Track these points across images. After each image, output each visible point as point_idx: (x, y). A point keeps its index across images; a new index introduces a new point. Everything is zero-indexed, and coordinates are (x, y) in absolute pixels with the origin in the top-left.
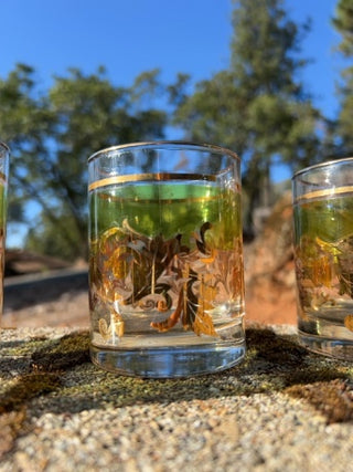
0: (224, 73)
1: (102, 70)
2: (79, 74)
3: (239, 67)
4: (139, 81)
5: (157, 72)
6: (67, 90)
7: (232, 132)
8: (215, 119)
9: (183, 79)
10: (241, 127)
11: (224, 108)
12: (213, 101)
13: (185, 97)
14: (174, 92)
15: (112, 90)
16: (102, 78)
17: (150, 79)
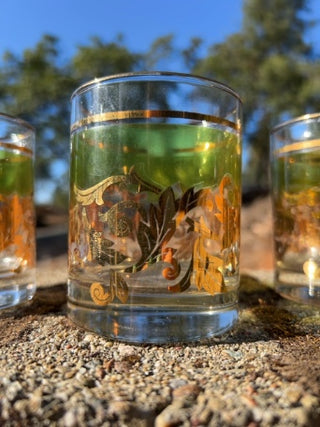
1: (121, 37)
2: (99, 43)
3: (251, 30)
4: (155, 47)
6: (89, 57)
9: (197, 43)
10: (252, 89)
11: (236, 70)
12: (226, 64)
13: (199, 61)
14: (189, 55)
15: (130, 57)
16: (121, 45)
17: (165, 44)
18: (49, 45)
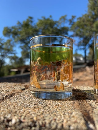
0: (86, 14)
1: (51, 17)
2: (44, 18)
3: (91, 12)
4: (61, 19)
5: (66, 16)
6: (41, 22)
7: (88, 32)
8: (83, 28)
9: (73, 17)
10: (91, 30)
11: (86, 25)
12: (82, 23)
13: (74, 23)
14: (71, 21)
15: (53, 22)
16: (51, 19)
17: (64, 18)
18: (30, 20)
